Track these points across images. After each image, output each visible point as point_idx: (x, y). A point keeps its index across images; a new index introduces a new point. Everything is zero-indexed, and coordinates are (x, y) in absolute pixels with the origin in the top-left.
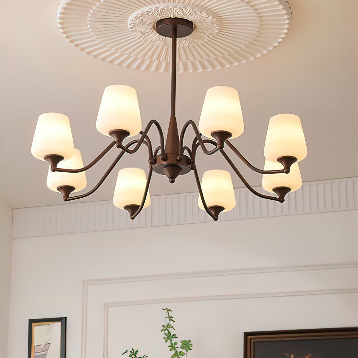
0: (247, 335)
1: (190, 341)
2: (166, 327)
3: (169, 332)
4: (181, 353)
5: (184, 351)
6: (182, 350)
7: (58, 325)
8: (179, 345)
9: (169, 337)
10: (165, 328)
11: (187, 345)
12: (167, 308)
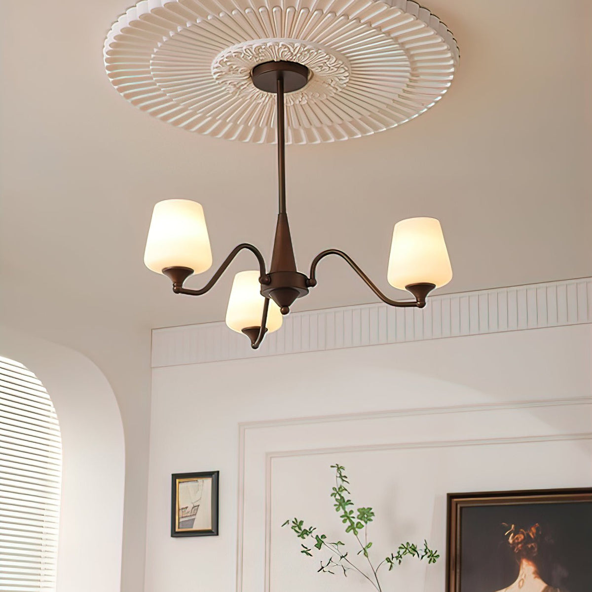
0: (451, 497)
1: (371, 509)
2: (338, 490)
3: (342, 498)
4: (360, 526)
5: (363, 523)
6: (359, 521)
7: (208, 482)
8: (356, 514)
9: (342, 503)
10: (336, 492)
11: (366, 514)
12: (337, 465)
